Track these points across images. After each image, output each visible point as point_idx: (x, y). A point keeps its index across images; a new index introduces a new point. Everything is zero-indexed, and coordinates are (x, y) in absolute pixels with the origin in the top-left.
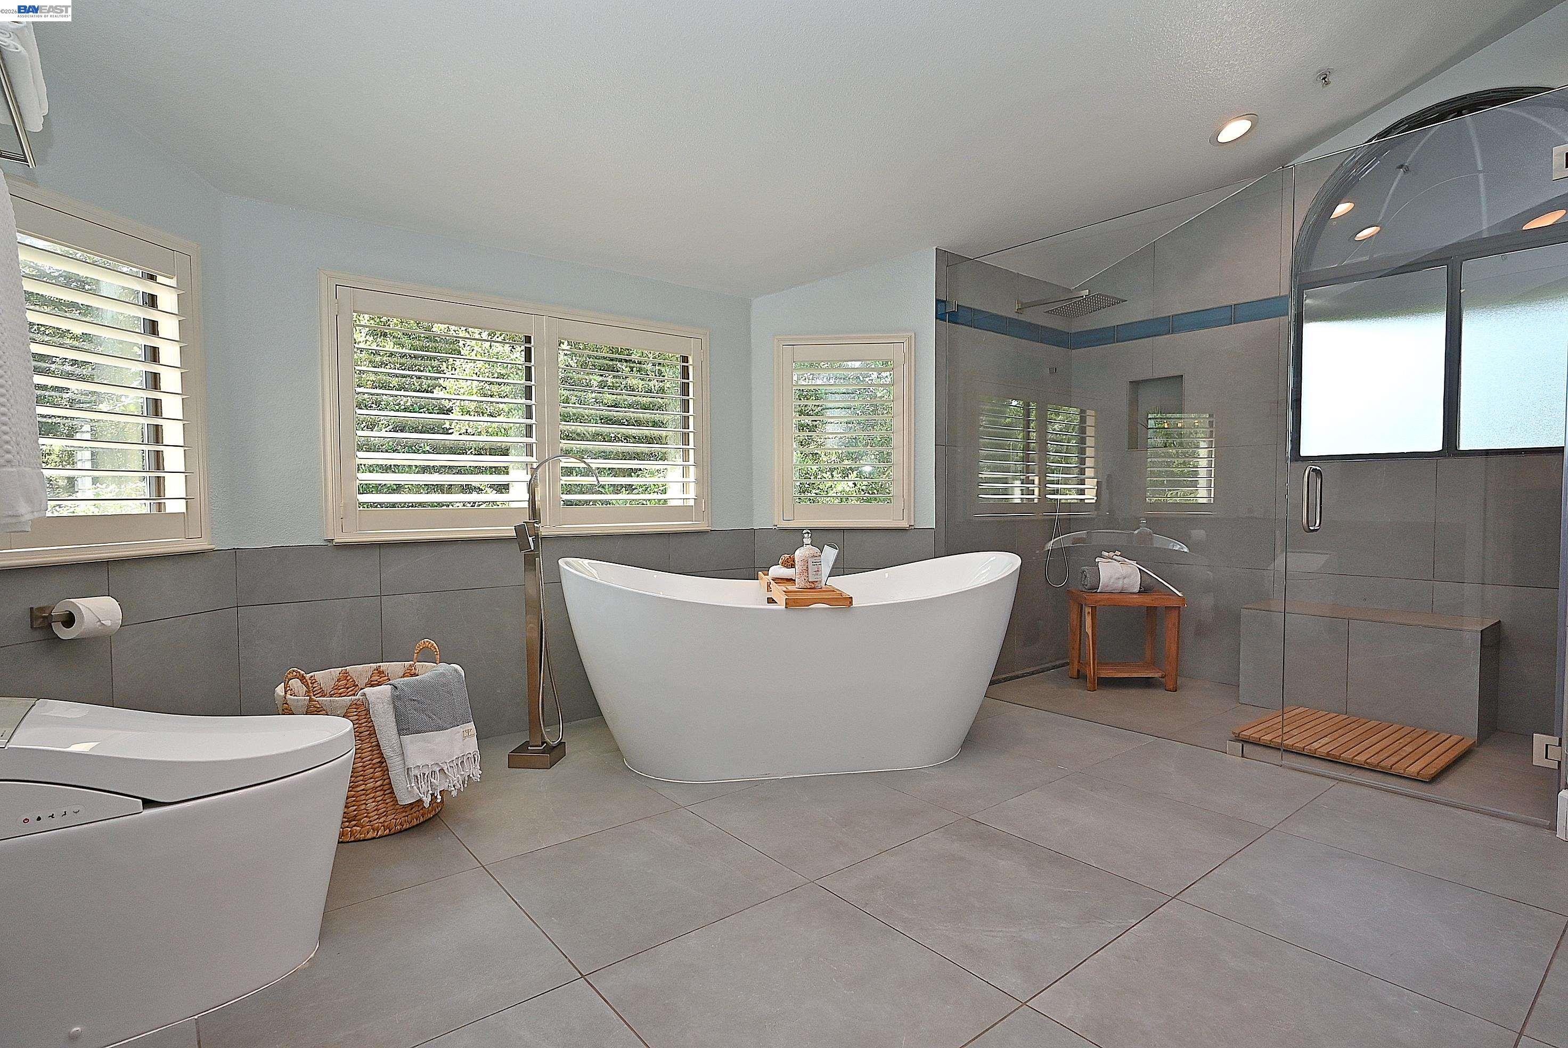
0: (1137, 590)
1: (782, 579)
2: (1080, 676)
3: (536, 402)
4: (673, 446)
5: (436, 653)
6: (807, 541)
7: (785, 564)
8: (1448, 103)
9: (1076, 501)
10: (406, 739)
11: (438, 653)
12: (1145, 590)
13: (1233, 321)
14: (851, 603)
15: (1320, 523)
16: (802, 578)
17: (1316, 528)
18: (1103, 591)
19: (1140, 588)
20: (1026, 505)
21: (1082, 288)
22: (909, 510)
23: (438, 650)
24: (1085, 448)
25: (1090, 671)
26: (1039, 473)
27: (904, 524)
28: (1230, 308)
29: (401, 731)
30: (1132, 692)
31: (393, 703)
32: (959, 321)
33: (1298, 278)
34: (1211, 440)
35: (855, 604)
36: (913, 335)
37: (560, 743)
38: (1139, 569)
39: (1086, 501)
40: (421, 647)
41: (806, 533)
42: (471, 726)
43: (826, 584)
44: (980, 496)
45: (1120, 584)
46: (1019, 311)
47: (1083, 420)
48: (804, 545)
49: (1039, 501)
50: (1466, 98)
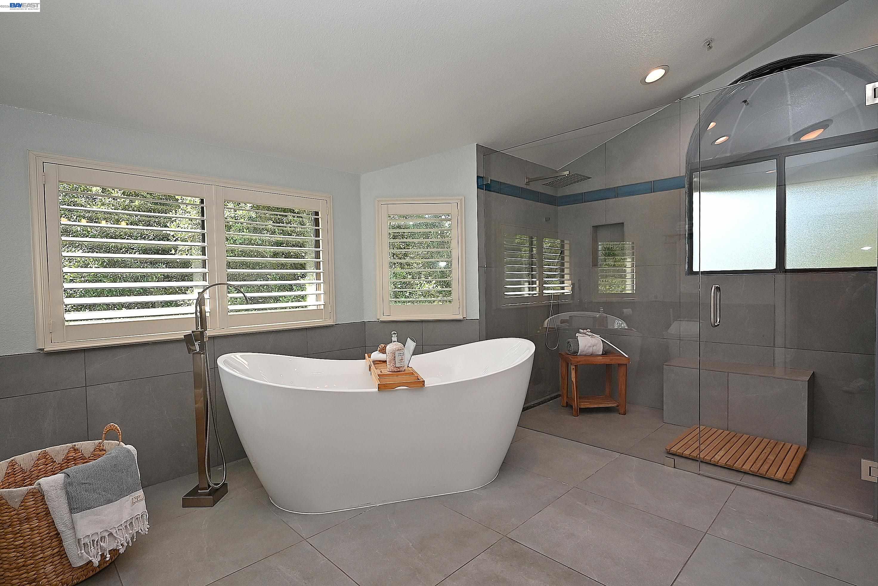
0: (601, 353)
1: (380, 361)
2: (568, 405)
3: (207, 244)
4: (310, 270)
5: (119, 434)
6: (394, 338)
7: (382, 351)
8: (776, 63)
9: (559, 294)
10: (77, 516)
11: (121, 433)
12: (605, 353)
13: (653, 190)
14: (424, 385)
15: (720, 321)
16: (392, 365)
17: (718, 324)
18: (581, 354)
19: (603, 352)
20: (531, 298)
21: (564, 170)
22: (463, 307)
23: (120, 432)
24: (564, 263)
25: (575, 405)
26: (539, 278)
27: (460, 317)
28: (650, 183)
29: (72, 510)
30: (600, 415)
31: (66, 488)
32: (492, 190)
33: (690, 166)
34: (633, 257)
35: (427, 384)
36: (463, 198)
37: (224, 484)
38: (602, 340)
39: (565, 294)
40: (108, 429)
41: (393, 334)
42: (140, 493)
43: (408, 366)
44: (505, 293)
45: (590, 350)
46: (527, 184)
47: (563, 246)
48: (393, 342)
49: (539, 295)
50: (786, 60)
